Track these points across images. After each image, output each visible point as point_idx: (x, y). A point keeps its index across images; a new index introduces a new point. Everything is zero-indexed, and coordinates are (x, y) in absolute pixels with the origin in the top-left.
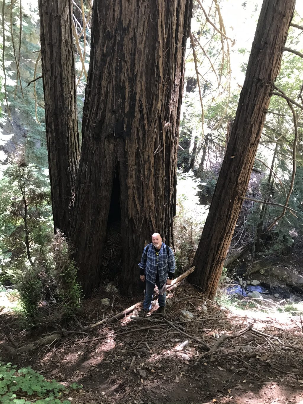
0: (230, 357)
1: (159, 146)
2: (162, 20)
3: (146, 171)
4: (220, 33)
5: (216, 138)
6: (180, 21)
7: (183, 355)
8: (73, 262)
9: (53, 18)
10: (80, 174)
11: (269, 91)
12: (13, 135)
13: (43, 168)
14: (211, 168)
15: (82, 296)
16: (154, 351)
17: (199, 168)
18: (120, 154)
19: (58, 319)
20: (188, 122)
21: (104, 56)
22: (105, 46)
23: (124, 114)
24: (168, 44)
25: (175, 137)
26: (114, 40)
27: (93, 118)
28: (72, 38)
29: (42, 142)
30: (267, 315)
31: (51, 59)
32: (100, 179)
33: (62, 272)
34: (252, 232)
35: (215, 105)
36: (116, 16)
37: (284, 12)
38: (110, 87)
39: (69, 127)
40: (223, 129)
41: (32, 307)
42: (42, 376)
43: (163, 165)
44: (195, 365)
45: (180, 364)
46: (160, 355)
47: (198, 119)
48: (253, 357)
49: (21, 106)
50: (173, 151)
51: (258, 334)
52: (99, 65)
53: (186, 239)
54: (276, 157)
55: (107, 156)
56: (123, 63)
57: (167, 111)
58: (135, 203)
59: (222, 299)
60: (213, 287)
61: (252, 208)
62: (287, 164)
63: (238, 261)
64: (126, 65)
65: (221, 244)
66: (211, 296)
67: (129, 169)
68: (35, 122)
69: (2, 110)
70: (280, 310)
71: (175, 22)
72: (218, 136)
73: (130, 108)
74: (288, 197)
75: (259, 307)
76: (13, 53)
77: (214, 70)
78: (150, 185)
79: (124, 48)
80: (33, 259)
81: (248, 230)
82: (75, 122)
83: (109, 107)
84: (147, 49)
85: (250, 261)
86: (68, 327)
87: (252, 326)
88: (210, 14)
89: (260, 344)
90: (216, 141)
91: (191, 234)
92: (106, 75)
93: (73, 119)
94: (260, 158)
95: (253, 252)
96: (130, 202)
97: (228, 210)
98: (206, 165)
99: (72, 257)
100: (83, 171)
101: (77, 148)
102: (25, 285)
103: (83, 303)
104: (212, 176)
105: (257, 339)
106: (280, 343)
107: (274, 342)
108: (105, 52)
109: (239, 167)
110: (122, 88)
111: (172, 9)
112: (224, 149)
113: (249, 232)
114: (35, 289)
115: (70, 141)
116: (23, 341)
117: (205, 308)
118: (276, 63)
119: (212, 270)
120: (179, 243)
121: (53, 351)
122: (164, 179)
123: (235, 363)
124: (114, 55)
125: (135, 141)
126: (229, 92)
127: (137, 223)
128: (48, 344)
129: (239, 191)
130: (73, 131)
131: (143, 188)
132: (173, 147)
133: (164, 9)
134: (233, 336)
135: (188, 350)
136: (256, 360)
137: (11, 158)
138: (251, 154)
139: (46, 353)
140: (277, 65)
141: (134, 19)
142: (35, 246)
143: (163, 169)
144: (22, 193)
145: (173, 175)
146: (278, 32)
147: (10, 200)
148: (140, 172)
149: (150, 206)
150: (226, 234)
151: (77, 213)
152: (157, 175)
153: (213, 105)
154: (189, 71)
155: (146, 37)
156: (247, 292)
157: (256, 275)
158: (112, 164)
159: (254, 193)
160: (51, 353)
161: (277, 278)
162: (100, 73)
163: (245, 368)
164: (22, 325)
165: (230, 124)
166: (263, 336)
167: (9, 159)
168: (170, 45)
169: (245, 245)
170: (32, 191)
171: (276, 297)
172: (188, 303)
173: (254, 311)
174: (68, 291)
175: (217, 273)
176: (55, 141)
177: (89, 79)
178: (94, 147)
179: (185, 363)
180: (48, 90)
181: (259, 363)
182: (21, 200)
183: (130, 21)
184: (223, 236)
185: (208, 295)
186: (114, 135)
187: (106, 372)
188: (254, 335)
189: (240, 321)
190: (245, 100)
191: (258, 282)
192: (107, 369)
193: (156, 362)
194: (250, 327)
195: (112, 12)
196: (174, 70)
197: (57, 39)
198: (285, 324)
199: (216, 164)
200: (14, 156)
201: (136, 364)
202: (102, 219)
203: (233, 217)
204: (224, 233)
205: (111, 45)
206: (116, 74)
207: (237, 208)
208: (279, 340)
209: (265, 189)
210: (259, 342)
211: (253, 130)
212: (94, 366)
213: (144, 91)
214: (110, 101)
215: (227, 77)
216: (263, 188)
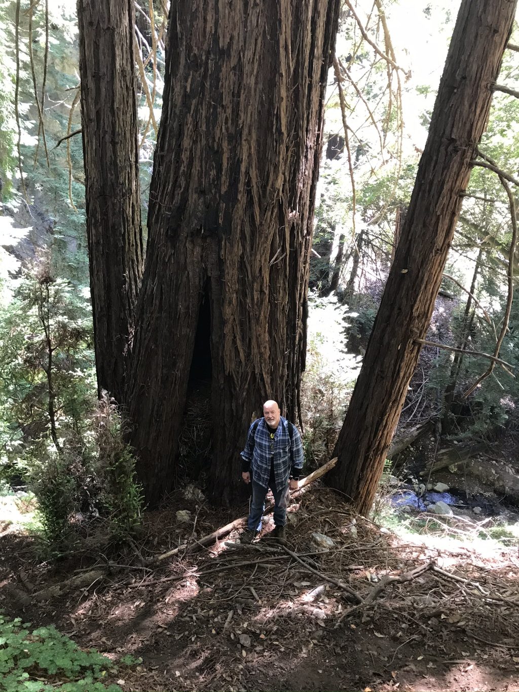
0: (396, 616)
1: (279, 251)
2: (287, 37)
3: (255, 293)
4: (386, 59)
5: (377, 237)
6: (318, 40)
7: (315, 610)
8: (129, 448)
9: (102, 31)
10: (144, 298)
11: (468, 160)
12: (31, 228)
13: (81, 286)
14: (367, 290)
15: (143, 505)
16: (266, 602)
17: (347, 289)
18: (212, 264)
19: (102, 545)
20: (328, 211)
21: (186, 97)
22: (190, 80)
23: (220, 197)
24: (296, 77)
25: (306, 236)
26: (204, 70)
27: (166, 203)
28: (132, 67)
29: (79, 242)
30: (461, 544)
31: (97, 102)
32: (177, 305)
33: (111, 464)
34: (436, 400)
35: (376, 183)
36: (208, 29)
37: (496, 24)
38: (196, 149)
39: (125, 216)
40: (388, 222)
41: (58, 524)
42: (72, 642)
43: (284, 283)
44: (335, 627)
45: (309, 626)
46: (275, 610)
47: (345, 205)
48: (435, 617)
49: (45, 179)
50: (301, 259)
51: (444, 577)
52: (178, 112)
53: (322, 411)
54: (479, 273)
55: (189, 268)
56: (219, 110)
57: (293, 191)
58: (236, 348)
59: (383, 514)
60: (368, 493)
61: (437, 358)
62: (499, 284)
63: (412, 449)
64: (225, 112)
65: (382, 420)
66: (364, 509)
67: (227, 290)
68: (69, 207)
69: (13, 187)
70: (483, 536)
71: (308, 40)
72: (380, 234)
73: (230, 186)
74: (499, 341)
75: (447, 530)
76: (32, 91)
77: (374, 122)
78: (262, 317)
79: (220, 83)
80: (61, 441)
81: (429, 396)
82: (136, 209)
83: (194, 185)
84: (260, 86)
85: (432, 450)
86: (118, 558)
87: (434, 562)
88: (369, 26)
89: (449, 593)
90: (376, 242)
91: (331, 403)
92: (190, 129)
93: (133, 203)
94: (452, 273)
95: (437, 435)
96: (228, 346)
97: (396, 362)
98: (359, 285)
99: (127, 438)
100: (149, 292)
101: (139, 253)
102: (46, 486)
103: (145, 518)
104: (368, 303)
105: (442, 586)
106: (483, 593)
107: (472, 591)
108: (188, 90)
109: (414, 289)
110: (217, 152)
111: (304, 17)
112: (390, 257)
113: (431, 400)
114: (63, 492)
115: (127, 241)
116: (41, 581)
117: (354, 530)
118: (481, 111)
119: (367, 464)
120: (311, 418)
121: (92, 599)
122: (287, 308)
123: (404, 626)
124: (203, 95)
125: (238, 241)
126: (400, 161)
127: (240, 382)
128: (85, 587)
129: (415, 329)
130: (133, 224)
131: (249, 322)
132: (303, 253)
133: (290, 19)
134: (401, 579)
135: (323, 601)
136: (440, 622)
137: (28, 268)
138: (437, 267)
139: (81, 604)
140: (483, 115)
141: (239, 34)
142: (65, 418)
143: (285, 290)
144: (45, 329)
145: (302, 301)
146: (485, 57)
147: (24, 340)
148: (245, 295)
149: (261, 354)
150: (391, 404)
151: (138, 363)
152: (274, 301)
153: (372, 181)
154: (332, 124)
155: (259, 65)
156: (425, 503)
157: (442, 473)
158: (197, 280)
159: (441, 333)
160: (90, 603)
161: (479, 479)
162: (180, 125)
163: (422, 634)
164: (41, 553)
165: (401, 214)
166: (453, 580)
167: (24, 269)
168: (300, 79)
169: (424, 422)
170: (61, 325)
171: (475, 514)
172: (325, 520)
173: (439, 536)
174: (119, 496)
175: (375, 469)
176: (102, 241)
177: (161, 136)
178: (167, 252)
179: (317, 623)
180: (91, 154)
181: (446, 628)
182: (43, 340)
183: (232, 38)
184: (385, 407)
185: (359, 507)
186: (203, 232)
187: (182, 637)
188: (438, 579)
189: (414, 553)
190: (426, 175)
191: (446, 487)
192: (184, 632)
193: (269, 622)
194: (430, 564)
195: (200, 23)
196: (305, 122)
197: (107, 67)
198: (492, 561)
199: (376, 283)
200: (32, 265)
201: (233, 624)
202: (179, 374)
203: (404, 375)
204: (388, 401)
205: (199, 79)
206: (206, 128)
207: (410, 359)
208: (480, 587)
209: (459, 326)
210: (445, 591)
211: (440, 225)
212: (163, 626)
213: (254, 157)
214: (196, 174)
215: (397, 134)
216: (455, 325)
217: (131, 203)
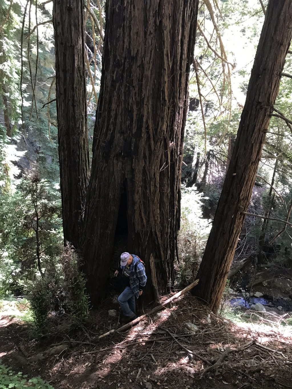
0: (235, 372)
1: (164, 164)
2: (168, 49)
3: (151, 187)
4: (221, 58)
5: (218, 153)
6: (184, 51)
7: (189, 368)
8: (82, 274)
9: (68, 47)
10: (90, 190)
11: (268, 113)
12: (26, 151)
13: (54, 182)
14: (213, 182)
15: (90, 307)
16: (160, 363)
17: (202, 181)
18: (128, 172)
19: (67, 330)
20: (191, 139)
21: (113, 82)
22: (115, 73)
23: (132, 135)
24: (173, 71)
25: (179, 155)
26: (123, 68)
27: (102, 139)
28: (84, 65)
29: (53, 158)
30: (271, 329)
31: (65, 84)
32: (108, 194)
33: (72, 284)
34: (254, 244)
35: (217, 123)
36: (125, 46)
37: (282, 40)
38: (119, 109)
39: (80, 145)
40: (224, 144)
41: (42, 317)
42: (51, 386)
43: (168, 181)
44: (200, 378)
45: (185, 378)
46: (165, 368)
47: (200, 136)
48: (257, 372)
49: (35, 124)
50: (177, 168)
51: (262, 349)
52: (109, 89)
53: (189, 252)
54: (276, 172)
55: (115, 174)
56: (131, 88)
57: (172, 131)
58: (141, 217)
59: (226, 311)
60: (217, 299)
61: (254, 220)
62: (288, 178)
63: (241, 272)
64: (134, 90)
65: (224, 257)
66: (214, 309)
67: (136, 186)
68: (47, 139)
69: (17, 128)
70: (283, 324)
71: (179, 51)
72: (220, 151)
73: (137, 129)
74: (289, 212)
75: (263, 320)
76: (29, 77)
77: (215, 92)
78: (156, 200)
79: (132, 74)
80: (43, 269)
81: (250, 242)
82: (86, 141)
83: (118, 127)
84: (154, 75)
85: (253, 273)
86: (75, 337)
87: (256, 340)
88: (212, 40)
89: (265, 358)
90: (218, 156)
91: (194, 247)
92: (115, 99)
93: (84, 138)
94: (261, 172)
95: (255, 264)
96: (137, 216)
97: (231, 224)
98: (209, 179)
99: (81, 269)
100: (93, 187)
101: (87, 165)
102: (35, 296)
103: (91, 314)
104: (214, 189)
105: (261, 354)
106: (284, 358)
107: (278, 357)
108: (114, 78)
109: (240, 184)
110: (130, 111)
111: (177, 40)
112: (226, 163)
113: (251, 244)
114: (45, 299)
115: (81, 159)
116: (32, 351)
117: (209, 321)
118: (275, 86)
119: (216, 283)
120: (183, 256)
121: (61, 361)
122: (169, 195)
123: (239, 377)
124: (123, 80)
125: (142, 159)
126: (230, 112)
127: (143, 236)
128: (57, 354)
129: (241, 206)
130: (84, 149)
131: (149, 202)
132: (178, 165)
133: (169, 40)
134: (237, 350)
135: (192, 363)
136: (260, 375)
137: (26, 174)
138: (252, 172)
139: (55, 364)
140: (276, 89)
141: (142, 49)
142: (45, 257)
143: (168, 185)
144: (35, 207)
145: (177, 191)
146: (276, 59)
147: (23, 213)
148: (146, 188)
149: (155, 220)
150: (229, 248)
151: (87, 226)
152: (162, 191)
153: (215, 123)
154: (193, 91)
155: (153, 64)
156: (250, 304)
157: (259, 287)
158: (120, 181)
159: (256, 206)
160: (60, 363)
161: (280, 290)
162: (110, 97)
163: (250, 382)
164: (32, 334)
165: (231, 140)
166: (267, 351)
167: (24, 174)
168: (175, 71)
169: (248, 257)
170: (44, 205)
171: (279, 310)
172: (193, 315)
173: (258, 324)
174: (77, 302)
175: (220, 286)
176: (67, 159)
177: (100, 102)
178: (103, 165)
179: (190, 376)
180: (61, 112)
181: (264, 378)
182: (34, 214)
183: (138, 51)
184: (226, 250)
185: (212, 307)
186: (123, 154)
187: (112, 384)
188: (258, 350)
189: (244, 334)
190: (245, 122)
191: (261, 294)
192: (114, 381)
193: (162, 375)
194: (254, 341)
195: (121, 43)
196: (178, 94)
197: (70, 66)
198: (289, 339)
199: (218, 178)
200: (28, 172)
201: (142, 376)
202: (109, 232)
203: (236, 232)
204: (227, 247)
205: (120, 72)
206: (124, 98)
207: (239, 223)
208: (282, 354)
209: (266, 202)
210: (263, 357)
211: (254, 149)
212: (101, 377)
213: (151, 114)
214: (119, 123)
215: (228, 97)
216: (264, 202)
217: (83, 138)
